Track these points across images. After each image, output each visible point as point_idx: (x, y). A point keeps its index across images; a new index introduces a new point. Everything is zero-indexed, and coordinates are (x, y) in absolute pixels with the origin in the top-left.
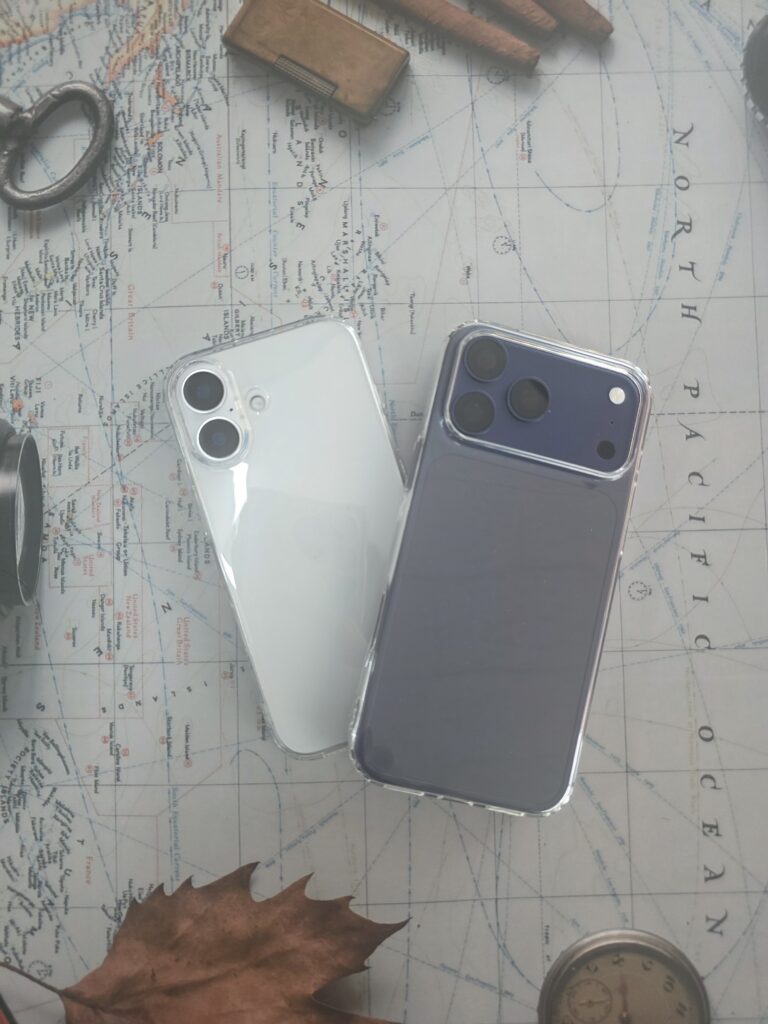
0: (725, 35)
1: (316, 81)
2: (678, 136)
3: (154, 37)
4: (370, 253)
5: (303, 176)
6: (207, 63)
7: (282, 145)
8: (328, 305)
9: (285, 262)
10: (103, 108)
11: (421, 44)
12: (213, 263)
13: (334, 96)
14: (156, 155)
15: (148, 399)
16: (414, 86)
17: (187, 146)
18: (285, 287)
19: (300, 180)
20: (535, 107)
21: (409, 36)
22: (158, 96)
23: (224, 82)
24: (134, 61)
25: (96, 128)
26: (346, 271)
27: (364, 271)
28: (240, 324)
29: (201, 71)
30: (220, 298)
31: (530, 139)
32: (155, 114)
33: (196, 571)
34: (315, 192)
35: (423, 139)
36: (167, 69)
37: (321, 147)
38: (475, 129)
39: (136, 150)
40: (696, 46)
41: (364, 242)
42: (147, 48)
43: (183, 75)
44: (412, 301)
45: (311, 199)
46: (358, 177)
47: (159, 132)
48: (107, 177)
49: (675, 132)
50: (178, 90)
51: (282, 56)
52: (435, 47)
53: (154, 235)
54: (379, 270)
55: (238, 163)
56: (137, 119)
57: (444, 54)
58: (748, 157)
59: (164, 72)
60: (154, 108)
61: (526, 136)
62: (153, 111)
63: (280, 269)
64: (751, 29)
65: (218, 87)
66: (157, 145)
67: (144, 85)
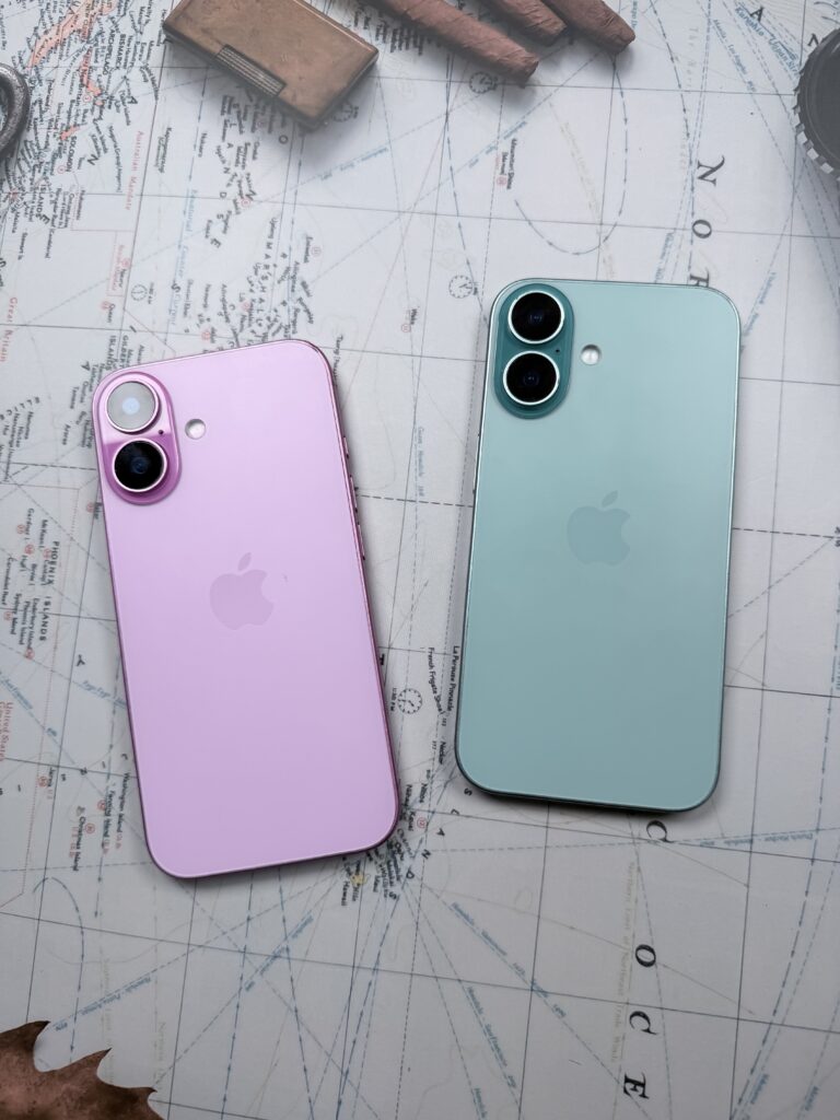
0: (779, 51)
1: (261, 76)
2: (703, 171)
3: (88, 19)
4: (294, 282)
5: (229, 185)
6: (142, 51)
7: (210, 146)
8: (234, 341)
9: (190, 283)
10: (19, 95)
11: (394, 40)
12: (108, 279)
13: (281, 95)
14: (68, 149)
15: (9, 433)
16: (378, 89)
17: (103, 143)
18: (185, 313)
19: (225, 189)
20: (524, 123)
21: (382, 31)
22: (82, 85)
23: (156, 73)
24: (62, 45)
25: (8, 118)
26: (262, 300)
27: (284, 303)
28: (126, 353)
29: (134, 59)
30: (110, 320)
31: (512, 161)
32: (74, 104)
33: (29, 648)
34: (239, 205)
35: (381, 152)
36: (96, 55)
37: (255, 152)
38: (446, 144)
39: (47, 143)
40: (739, 64)
41: (288, 269)
42: (79, 31)
43: (112, 63)
44: (338, 346)
45: (234, 212)
46: (294, 191)
47: (75, 125)
48: (10, 173)
49: (700, 165)
50: (104, 79)
51: (227, 46)
52: (411, 45)
53: (50, 242)
54: (303, 304)
55: (157, 165)
56: (53, 109)
57: (420, 54)
58: (792, 205)
59: (93, 58)
60: (75, 98)
61: (508, 157)
62: (73, 101)
63: (182, 293)
64: (814, 45)
65: (149, 78)
66: (70, 139)
67: (68, 71)
